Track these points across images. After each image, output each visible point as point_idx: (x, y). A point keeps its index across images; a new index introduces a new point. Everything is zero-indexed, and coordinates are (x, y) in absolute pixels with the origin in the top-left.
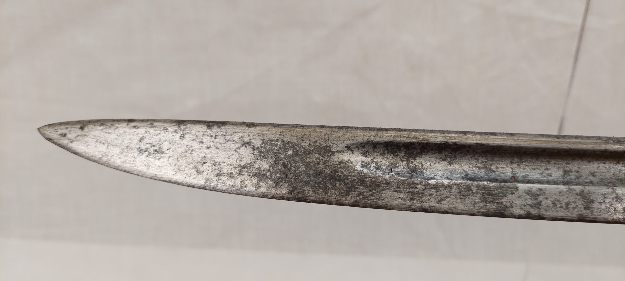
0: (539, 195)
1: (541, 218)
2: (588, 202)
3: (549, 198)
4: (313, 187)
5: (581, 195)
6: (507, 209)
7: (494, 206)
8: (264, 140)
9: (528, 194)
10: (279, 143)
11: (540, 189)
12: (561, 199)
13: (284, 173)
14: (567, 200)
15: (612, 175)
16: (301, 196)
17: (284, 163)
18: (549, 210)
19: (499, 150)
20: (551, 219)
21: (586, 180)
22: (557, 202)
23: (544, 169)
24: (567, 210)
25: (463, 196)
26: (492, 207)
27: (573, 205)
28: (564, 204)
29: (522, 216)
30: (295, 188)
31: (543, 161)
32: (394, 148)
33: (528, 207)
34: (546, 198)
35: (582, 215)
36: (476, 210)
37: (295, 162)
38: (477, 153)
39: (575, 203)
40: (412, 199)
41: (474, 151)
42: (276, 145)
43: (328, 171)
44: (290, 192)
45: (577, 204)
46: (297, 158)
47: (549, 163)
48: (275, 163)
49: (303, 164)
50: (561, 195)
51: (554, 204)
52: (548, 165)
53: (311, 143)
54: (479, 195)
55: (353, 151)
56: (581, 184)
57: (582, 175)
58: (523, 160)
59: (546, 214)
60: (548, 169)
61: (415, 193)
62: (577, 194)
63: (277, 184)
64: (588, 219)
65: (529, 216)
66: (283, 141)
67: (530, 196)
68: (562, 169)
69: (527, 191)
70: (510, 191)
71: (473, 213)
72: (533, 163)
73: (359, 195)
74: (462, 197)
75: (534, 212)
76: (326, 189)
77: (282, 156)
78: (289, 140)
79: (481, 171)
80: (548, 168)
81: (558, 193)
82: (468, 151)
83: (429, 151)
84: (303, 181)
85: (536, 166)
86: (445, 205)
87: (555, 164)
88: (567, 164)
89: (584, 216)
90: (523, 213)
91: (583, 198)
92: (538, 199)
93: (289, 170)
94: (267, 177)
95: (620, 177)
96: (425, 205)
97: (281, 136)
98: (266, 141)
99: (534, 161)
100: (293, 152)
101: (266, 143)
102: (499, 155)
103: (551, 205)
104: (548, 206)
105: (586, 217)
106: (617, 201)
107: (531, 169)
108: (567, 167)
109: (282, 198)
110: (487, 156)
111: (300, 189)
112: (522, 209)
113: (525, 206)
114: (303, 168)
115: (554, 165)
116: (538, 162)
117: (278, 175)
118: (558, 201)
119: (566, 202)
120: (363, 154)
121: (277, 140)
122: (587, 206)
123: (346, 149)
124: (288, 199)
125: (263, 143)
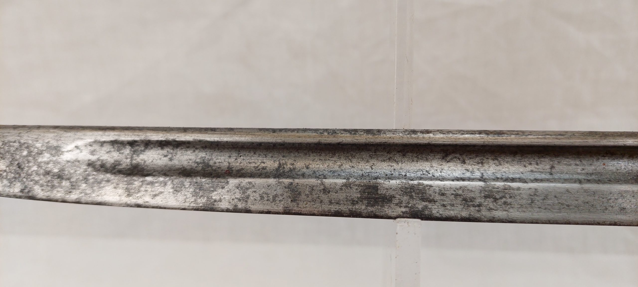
0: (247, 189)
1: (248, 211)
2: (295, 194)
3: (258, 191)
4: (42, 186)
5: (289, 188)
6: (215, 203)
7: (204, 200)
8: (3, 141)
9: (238, 188)
10: (16, 145)
11: (250, 183)
12: (269, 192)
13: (18, 173)
14: (275, 193)
15: (326, 167)
16: (30, 194)
17: (18, 164)
18: (256, 203)
19: (217, 145)
20: (258, 212)
21: (299, 173)
22: (264, 195)
23: (261, 163)
24: (274, 203)
25: (177, 191)
26: (202, 201)
27: (281, 198)
28: (271, 197)
29: (229, 209)
30: (26, 187)
31: (260, 155)
32: (119, 146)
33: (236, 200)
34: (255, 192)
35: (288, 208)
36: (186, 205)
37: (29, 162)
38: (197, 149)
39: (282, 196)
40: (129, 195)
41: (194, 147)
42: (13, 146)
43: (56, 170)
44: (22, 191)
45: (285, 196)
46: (30, 158)
47: (266, 157)
48: (11, 164)
49: (36, 164)
50: (269, 188)
51: (262, 197)
52: (265, 159)
53: (45, 144)
54: (191, 190)
55: (82, 150)
56: (292, 177)
57: (296, 168)
58: (241, 154)
59: (253, 208)
60: (264, 163)
61: (132, 189)
62: (285, 187)
63: (11, 183)
64: (294, 211)
65: (236, 210)
66: (19, 143)
67: (239, 190)
68: (278, 162)
69: (237, 186)
70: (221, 185)
71: (183, 207)
72: (251, 157)
73: (81, 193)
74: (175, 192)
75: (240, 206)
76: (53, 187)
77: (18, 157)
78: (25, 141)
79: (199, 166)
80: (265, 161)
81: (267, 186)
82: (188, 147)
83: (152, 148)
84: (34, 180)
85: (253, 159)
86: (158, 201)
87: (272, 157)
88: (283, 157)
89: (290, 209)
90: (231, 207)
91: (291, 191)
92: (247, 193)
93: (22, 169)
94: (3, 176)
95: (333, 169)
96: (140, 202)
97: (19, 137)
98: (5, 143)
99: (252, 155)
100: (28, 152)
101: (6, 144)
102: (218, 149)
103: (259, 198)
104: (255, 200)
105: (291, 210)
106: (324, 192)
107: (248, 163)
108: (284, 159)
109: (15, 196)
110: (207, 151)
111: (30, 188)
112: (230, 203)
113: (233, 199)
114: (35, 168)
115: (270, 158)
116: (255, 156)
117: (13, 175)
118: (266, 194)
119: (274, 195)
120: (91, 153)
121: (15, 142)
122: (294, 198)
123: (75, 148)
124: (20, 197)
125: (3, 144)
